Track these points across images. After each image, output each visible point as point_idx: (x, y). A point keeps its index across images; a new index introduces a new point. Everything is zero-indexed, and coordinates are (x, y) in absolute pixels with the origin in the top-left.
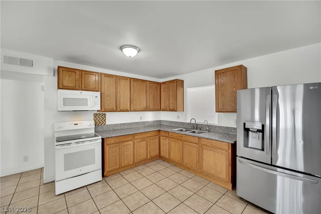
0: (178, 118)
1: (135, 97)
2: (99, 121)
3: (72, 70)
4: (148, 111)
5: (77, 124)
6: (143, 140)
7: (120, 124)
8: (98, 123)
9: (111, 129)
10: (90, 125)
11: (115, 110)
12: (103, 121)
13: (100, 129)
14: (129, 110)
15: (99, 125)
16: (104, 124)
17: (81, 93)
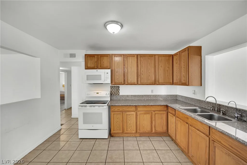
0: (194, 93)
1: (142, 71)
2: (114, 92)
3: (92, 56)
4: (157, 85)
5: (98, 93)
6: (147, 113)
7: (132, 95)
8: (114, 93)
9: (124, 99)
10: (106, 94)
11: (123, 83)
12: (118, 92)
13: (114, 98)
14: (136, 83)
15: (114, 95)
16: (118, 95)
17: (97, 71)
